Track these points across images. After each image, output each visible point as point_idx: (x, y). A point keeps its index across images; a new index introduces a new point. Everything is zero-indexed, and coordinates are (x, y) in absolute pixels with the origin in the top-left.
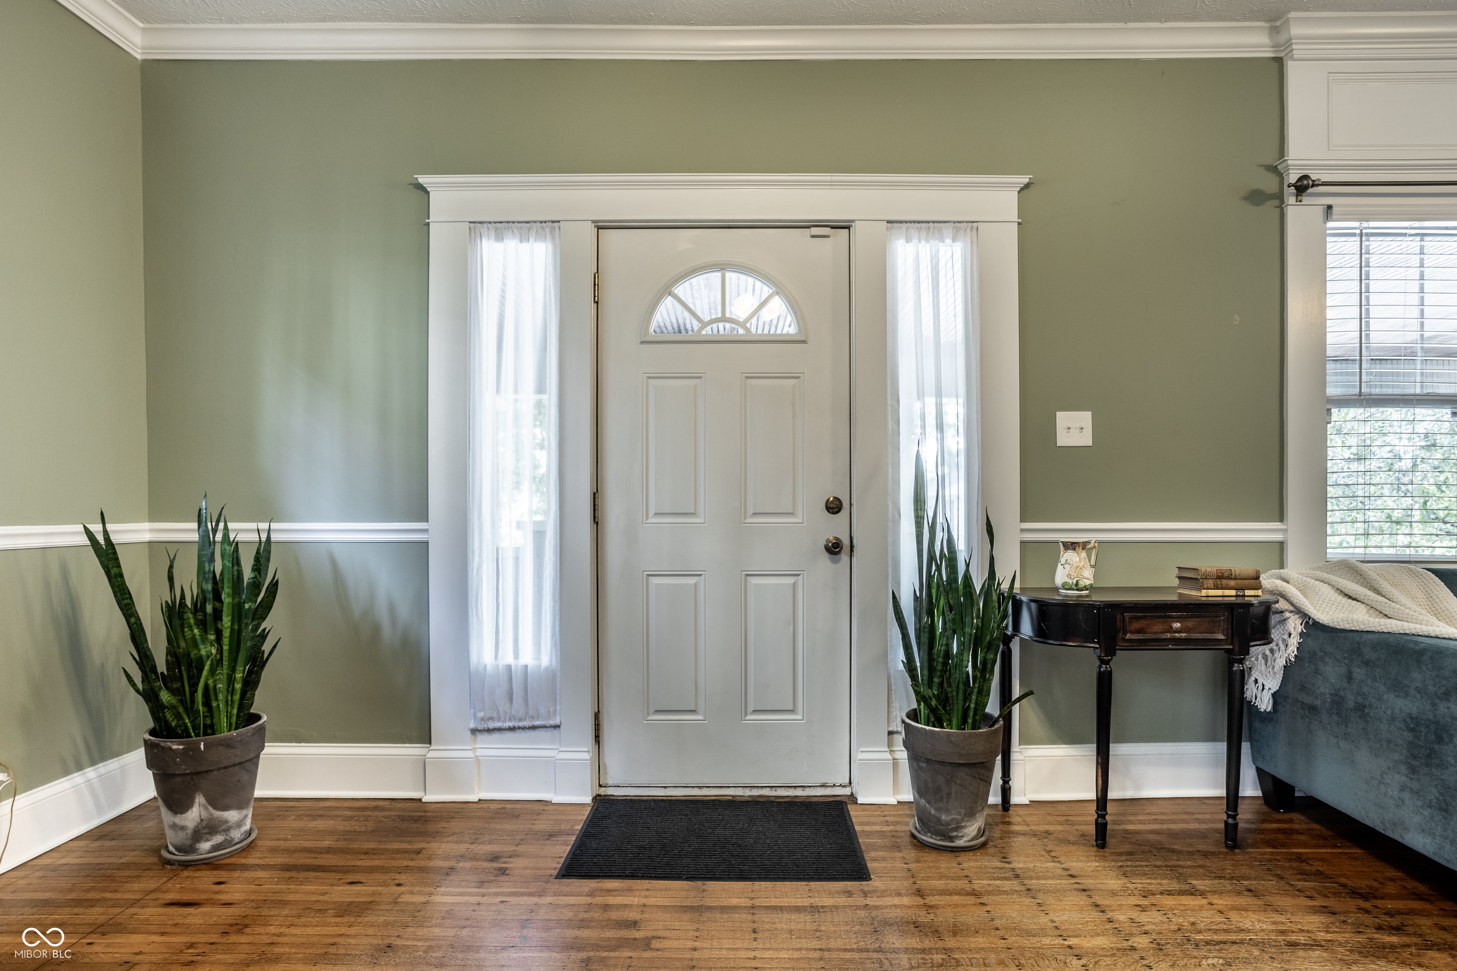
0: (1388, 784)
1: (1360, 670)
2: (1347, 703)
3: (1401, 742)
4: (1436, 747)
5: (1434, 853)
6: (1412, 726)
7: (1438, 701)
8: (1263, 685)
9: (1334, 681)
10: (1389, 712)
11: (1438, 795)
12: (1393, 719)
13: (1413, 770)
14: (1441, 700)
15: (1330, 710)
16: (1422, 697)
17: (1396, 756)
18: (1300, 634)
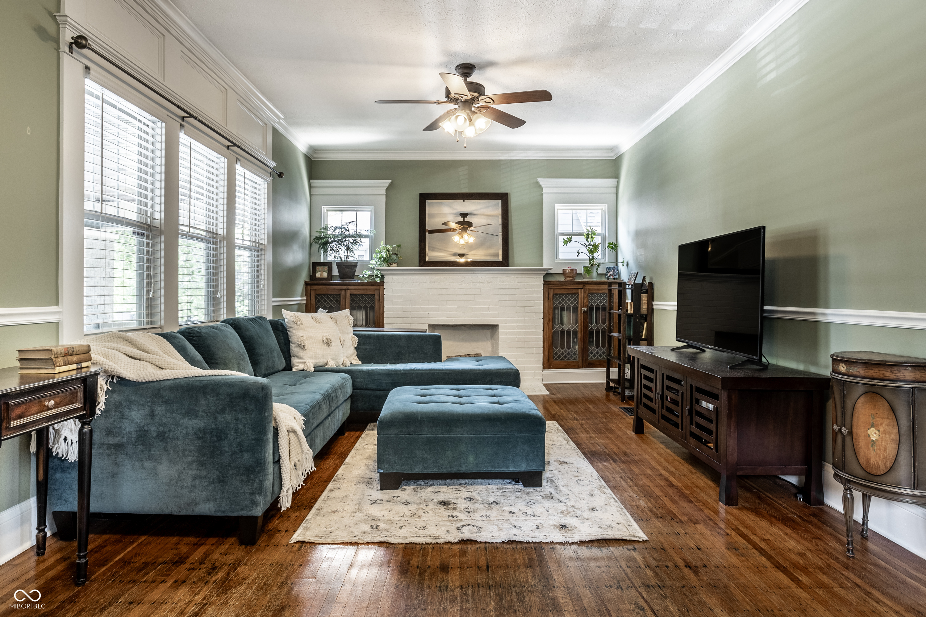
0: (184, 479)
1: (160, 408)
2: (151, 434)
3: (193, 448)
4: (217, 444)
5: (215, 511)
6: (201, 435)
7: (218, 415)
8: (72, 440)
9: (138, 421)
10: (184, 432)
11: (218, 473)
12: (187, 434)
13: (202, 464)
14: (220, 414)
15: (135, 442)
16: (207, 415)
17: (190, 459)
18: (106, 392)
